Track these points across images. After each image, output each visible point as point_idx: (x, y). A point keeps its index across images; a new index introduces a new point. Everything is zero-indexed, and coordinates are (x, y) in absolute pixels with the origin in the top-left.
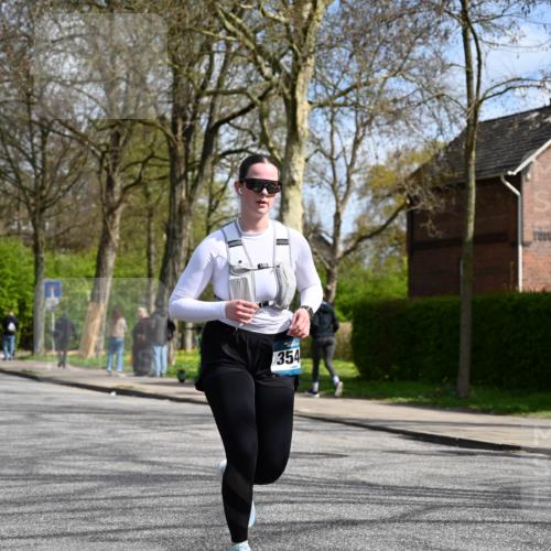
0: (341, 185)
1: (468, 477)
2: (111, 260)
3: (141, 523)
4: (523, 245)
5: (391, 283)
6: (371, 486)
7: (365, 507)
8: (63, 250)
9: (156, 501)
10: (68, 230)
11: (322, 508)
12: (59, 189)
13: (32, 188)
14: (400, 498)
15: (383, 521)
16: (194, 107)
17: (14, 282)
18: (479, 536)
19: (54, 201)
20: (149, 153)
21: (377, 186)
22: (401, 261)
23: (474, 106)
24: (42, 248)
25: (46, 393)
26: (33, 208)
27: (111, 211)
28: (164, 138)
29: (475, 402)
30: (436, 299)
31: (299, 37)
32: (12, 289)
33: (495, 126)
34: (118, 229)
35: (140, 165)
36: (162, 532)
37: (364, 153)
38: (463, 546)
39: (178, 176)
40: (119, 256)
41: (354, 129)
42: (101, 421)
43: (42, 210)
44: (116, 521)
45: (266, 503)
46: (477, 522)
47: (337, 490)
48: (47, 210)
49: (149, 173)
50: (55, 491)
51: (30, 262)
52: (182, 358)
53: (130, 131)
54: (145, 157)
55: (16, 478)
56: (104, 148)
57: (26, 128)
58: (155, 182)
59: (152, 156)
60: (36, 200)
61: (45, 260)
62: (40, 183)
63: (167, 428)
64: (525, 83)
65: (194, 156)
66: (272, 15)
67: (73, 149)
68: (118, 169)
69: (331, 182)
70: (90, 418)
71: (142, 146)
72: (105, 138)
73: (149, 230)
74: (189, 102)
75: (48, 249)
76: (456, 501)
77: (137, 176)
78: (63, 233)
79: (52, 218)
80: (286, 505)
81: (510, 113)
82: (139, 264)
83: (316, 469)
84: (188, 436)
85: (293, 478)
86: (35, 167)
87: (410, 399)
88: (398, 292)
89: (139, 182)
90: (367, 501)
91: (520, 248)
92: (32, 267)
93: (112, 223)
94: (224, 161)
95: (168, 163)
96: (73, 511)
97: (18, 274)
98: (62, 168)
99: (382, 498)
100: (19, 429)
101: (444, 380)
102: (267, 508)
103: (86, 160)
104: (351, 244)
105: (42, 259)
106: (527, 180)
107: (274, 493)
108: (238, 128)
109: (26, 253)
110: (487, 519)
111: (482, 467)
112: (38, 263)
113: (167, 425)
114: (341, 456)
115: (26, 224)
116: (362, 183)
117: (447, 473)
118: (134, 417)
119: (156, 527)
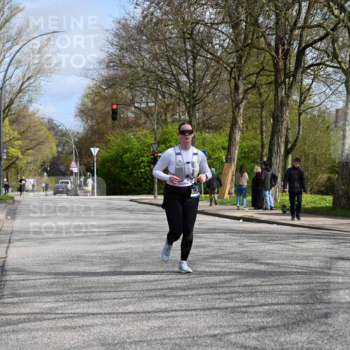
3: (262, 301)
9: (271, 288)
36: (276, 307)
42: (234, 238)
44: (246, 300)
45: (342, 289)
50: (207, 281)
70: (227, 236)
96: (219, 294)
102: (343, 292)
107: (347, 283)
113: (276, 240)
118: (254, 235)
119: (272, 304)
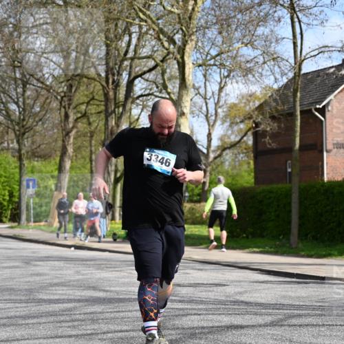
0: (212, 116)
1: (307, 297)
2: (68, 164)
4: (327, 151)
5: (242, 177)
6: (247, 303)
7: (247, 317)
8: (36, 159)
9: (112, 315)
10: (39, 146)
11: (219, 318)
12: (34, 121)
13: (17, 120)
14: (267, 311)
15: (260, 326)
16: (119, 68)
17: (6, 179)
18: (323, 334)
19: (31, 128)
20: (91, 96)
21: (233, 116)
22: (249, 163)
23: (299, 64)
24: (24, 158)
25: (30, 249)
26: (18, 133)
27: (68, 134)
28: (101, 87)
29: (303, 251)
30: (275, 186)
31: (187, 22)
32: (5, 184)
33: (309, 77)
34: (72, 146)
35: (85, 104)
36: (120, 334)
37: (226, 95)
38: (314, 341)
39: (110, 111)
40: (72, 162)
41: (219, 80)
42: (68, 265)
43: (24, 134)
44: (90, 328)
45: (183, 315)
46: (319, 326)
47: (227, 307)
48: (27, 134)
49: (90, 109)
50: (47, 310)
51: (16, 167)
52: (113, 226)
53: (79, 83)
54: (89, 99)
55: (21, 301)
56: (62, 94)
57: (13, 82)
58: (94, 115)
59: (93, 99)
60: (20, 128)
61: (26, 165)
62: (22, 117)
63: (111, 269)
64: (331, 49)
65: (119, 98)
66: (169, 8)
67: (43, 95)
68: (71, 107)
69: (205, 114)
70: (61, 264)
71: (86, 93)
72: (63, 88)
73: (91, 146)
74: (116, 64)
75: (27, 158)
76: (303, 312)
77: (83, 112)
78: (36, 148)
79: (29, 139)
80: (196, 317)
81: (320, 68)
82: (84, 167)
83: (210, 293)
84: (125, 274)
85: (197, 299)
86: (19, 107)
87: (261, 249)
88: (247, 183)
89: (85, 115)
90: (247, 313)
91: (325, 153)
92: (17, 170)
93: (68, 141)
94: (138, 101)
95: (103, 103)
96: (60, 322)
97: (7, 175)
98: (35, 107)
99: (256, 311)
100: (18, 271)
101: (281, 237)
102: (184, 318)
103: (50, 102)
104: (218, 153)
105: (24, 165)
106: (328, 111)
107: (187, 309)
108: (147, 80)
109: (13, 162)
110: (325, 323)
111: (314, 291)
112: (21, 167)
113: (111, 268)
114: (224, 285)
115: (13, 143)
116: (224, 114)
117: (293, 295)
118: (88, 262)
119: (115, 332)
